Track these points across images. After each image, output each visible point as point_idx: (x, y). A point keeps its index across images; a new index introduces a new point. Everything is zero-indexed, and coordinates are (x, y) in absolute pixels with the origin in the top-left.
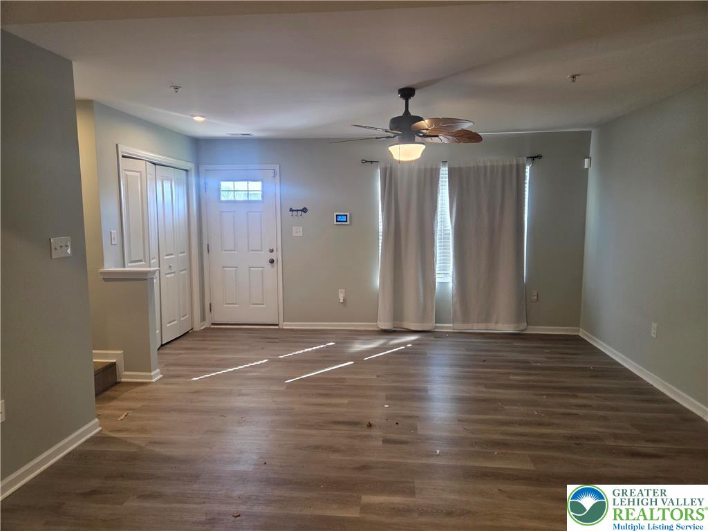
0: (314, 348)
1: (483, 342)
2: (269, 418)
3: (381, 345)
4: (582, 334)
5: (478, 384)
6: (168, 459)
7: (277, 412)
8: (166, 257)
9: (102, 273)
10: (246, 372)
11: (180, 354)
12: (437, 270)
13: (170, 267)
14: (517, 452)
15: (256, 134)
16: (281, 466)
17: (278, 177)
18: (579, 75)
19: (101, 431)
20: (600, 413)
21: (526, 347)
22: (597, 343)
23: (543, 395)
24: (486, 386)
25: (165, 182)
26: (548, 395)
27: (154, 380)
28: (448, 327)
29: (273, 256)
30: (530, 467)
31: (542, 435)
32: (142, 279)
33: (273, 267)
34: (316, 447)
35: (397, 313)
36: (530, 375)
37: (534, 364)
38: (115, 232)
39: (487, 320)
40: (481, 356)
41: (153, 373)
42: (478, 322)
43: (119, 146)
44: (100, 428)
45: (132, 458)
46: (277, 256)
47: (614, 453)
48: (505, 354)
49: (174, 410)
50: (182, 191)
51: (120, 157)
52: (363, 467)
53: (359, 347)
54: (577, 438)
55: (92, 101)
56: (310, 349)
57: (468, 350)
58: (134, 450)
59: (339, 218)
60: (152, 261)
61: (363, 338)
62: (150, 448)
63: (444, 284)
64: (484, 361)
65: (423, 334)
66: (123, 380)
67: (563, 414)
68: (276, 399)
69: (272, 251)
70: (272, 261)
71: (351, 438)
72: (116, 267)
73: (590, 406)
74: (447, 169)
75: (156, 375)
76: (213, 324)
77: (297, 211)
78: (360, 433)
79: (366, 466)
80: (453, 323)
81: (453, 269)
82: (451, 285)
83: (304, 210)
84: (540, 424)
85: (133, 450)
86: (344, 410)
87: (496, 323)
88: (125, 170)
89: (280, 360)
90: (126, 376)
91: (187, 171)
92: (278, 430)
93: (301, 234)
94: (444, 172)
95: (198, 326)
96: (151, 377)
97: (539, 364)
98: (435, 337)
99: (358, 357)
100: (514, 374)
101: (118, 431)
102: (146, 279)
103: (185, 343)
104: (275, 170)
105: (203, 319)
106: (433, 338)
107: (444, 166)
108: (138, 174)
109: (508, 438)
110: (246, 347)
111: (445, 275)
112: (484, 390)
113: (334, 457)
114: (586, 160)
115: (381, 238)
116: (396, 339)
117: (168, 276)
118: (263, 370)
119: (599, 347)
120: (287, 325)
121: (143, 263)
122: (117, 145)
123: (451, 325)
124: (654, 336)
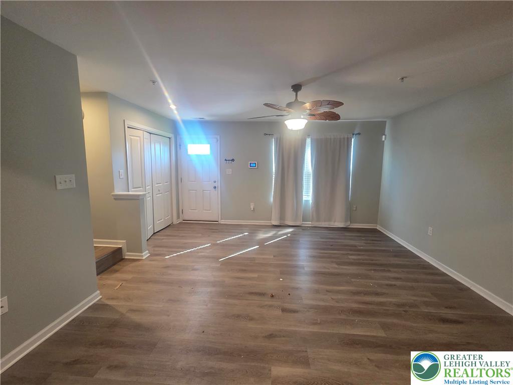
0: (237, 236)
1: (329, 233)
2: (209, 289)
3: (274, 234)
4: (379, 228)
5: (332, 262)
6: (138, 327)
7: (214, 284)
8: (156, 185)
9: (113, 195)
10: (198, 253)
11: (163, 239)
12: (304, 193)
13: (159, 190)
14: (369, 319)
15: (207, 118)
16: (214, 335)
17: (219, 142)
18: (406, 77)
19: (101, 298)
20: (409, 284)
21: (352, 236)
22: (389, 234)
23: (371, 270)
24: (338, 264)
25: (156, 144)
26: (374, 270)
27: (144, 258)
28: (309, 224)
29: (216, 185)
30: (381, 333)
31: (381, 304)
32: (137, 199)
33: (216, 190)
34: (238, 316)
35: (282, 216)
36: (359, 255)
37: (359, 248)
38: (122, 171)
39: (329, 220)
40: (330, 242)
41: (143, 254)
42: (325, 221)
43: (125, 121)
44: (101, 297)
45: (113, 325)
46: (218, 184)
47: (431, 319)
48: (342, 241)
49: (151, 281)
50: (167, 149)
51: (126, 127)
52: (271, 335)
53: (262, 235)
54: (403, 305)
55: (107, 93)
56: (235, 237)
57: (322, 238)
58: (118, 317)
59: (252, 165)
60: (147, 188)
61: (264, 230)
62: (128, 315)
63: (307, 201)
64: (332, 246)
65: (295, 228)
66: (126, 257)
67: (387, 285)
68: (214, 274)
69: (215, 182)
70: (215, 187)
71: (261, 307)
72: (123, 191)
73: (401, 278)
74: (310, 139)
75: (146, 254)
76: (184, 220)
77: (229, 160)
78: (267, 303)
79: (272, 334)
80: (312, 222)
81: (313, 193)
82: (311, 202)
83: (233, 160)
84: (377, 294)
85: (116, 317)
86: (255, 282)
87: (335, 222)
88: (130, 135)
89: (218, 244)
90: (128, 255)
91: (170, 138)
92: (213, 299)
93: (231, 173)
94: (309, 141)
95: (176, 222)
96: (142, 256)
97: (362, 248)
98: (303, 230)
99: (261, 243)
100: (352, 255)
101: (112, 299)
102: (138, 199)
103: (167, 232)
104: (217, 138)
105: (178, 217)
106: (301, 230)
107: (308, 138)
108: (138, 138)
109: (361, 306)
110: (200, 235)
111: (308, 196)
112: (336, 266)
113: (251, 325)
114: (384, 136)
115: (274, 175)
116: (282, 231)
117: (158, 195)
118: (208, 251)
119: (392, 238)
120: (223, 222)
121: (141, 189)
122: (124, 121)
123: (310, 223)
124: (431, 235)
